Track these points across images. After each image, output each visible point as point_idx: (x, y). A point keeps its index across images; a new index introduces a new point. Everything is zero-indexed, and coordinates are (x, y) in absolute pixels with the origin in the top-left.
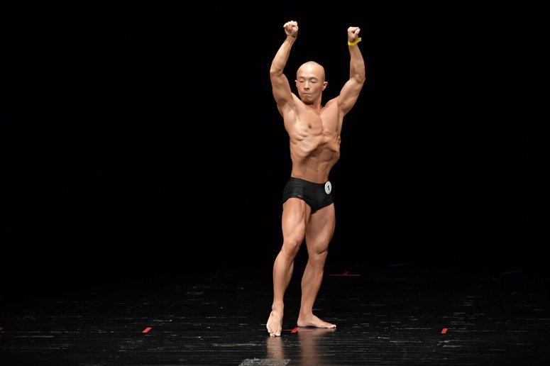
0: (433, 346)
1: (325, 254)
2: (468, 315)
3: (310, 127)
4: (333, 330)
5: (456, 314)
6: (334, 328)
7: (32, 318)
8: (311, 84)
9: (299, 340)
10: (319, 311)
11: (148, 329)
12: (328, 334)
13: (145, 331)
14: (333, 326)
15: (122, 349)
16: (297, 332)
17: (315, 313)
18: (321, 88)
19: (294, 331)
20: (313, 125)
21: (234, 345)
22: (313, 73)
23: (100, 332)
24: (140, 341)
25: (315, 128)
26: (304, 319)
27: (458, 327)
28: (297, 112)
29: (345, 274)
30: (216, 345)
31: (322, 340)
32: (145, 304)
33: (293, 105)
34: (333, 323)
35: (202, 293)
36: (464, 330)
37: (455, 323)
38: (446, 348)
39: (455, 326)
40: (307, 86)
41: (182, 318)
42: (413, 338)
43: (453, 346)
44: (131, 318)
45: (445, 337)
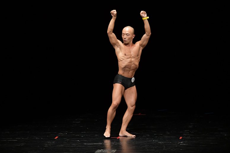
0: (176, 144)
2: (191, 131)
3: (125, 55)
4: (134, 138)
5: (186, 131)
7: (8, 132)
8: (127, 36)
9: (120, 142)
10: (128, 130)
11: (57, 137)
12: (132, 139)
13: (56, 138)
14: (134, 136)
15: (46, 146)
16: (119, 138)
18: (132, 37)
19: (118, 138)
20: (127, 54)
21: (93, 144)
22: (128, 32)
23: (37, 138)
24: (53, 142)
25: (127, 55)
26: (122, 133)
27: (186, 136)
28: (120, 48)
29: (139, 114)
30: (85, 144)
31: (130, 142)
32: (56, 127)
33: (119, 46)
35: (79, 122)
36: (189, 138)
37: (185, 135)
38: (181, 145)
39: (185, 136)
40: (125, 37)
41: (71, 133)
42: (167, 141)
43: (184, 144)
44: (50, 133)
45: (181, 140)
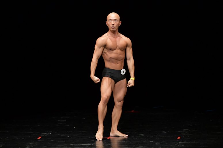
0: (174, 145)
1: (122, 102)
4: (127, 138)
5: (185, 130)
6: (127, 137)
8: (115, 22)
9: (111, 142)
10: (120, 129)
12: (124, 140)
13: (39, 138)
14: (127, 136)
15: (28, 147)
16: (110, 138)
17: (118, 130)
18: (119, 24)
19: (108, 138)
21: (80, 145)
23: (17, 139)
24: (36, 143)
26: (113, 132)
27: (185, 136)
29: (133, 112)
30: (72, 145)
31: (122, 142)
32: (38, 125)
34: (127, 134)
35: (65, 120)
36: (188, 138)
37: (184, 134)
38: (180, 146)
39: (183, 136)
41: (56, 132)
42: (164, 141)
43: (183, 145)
44: (32, 132)
45: (179, 141)
